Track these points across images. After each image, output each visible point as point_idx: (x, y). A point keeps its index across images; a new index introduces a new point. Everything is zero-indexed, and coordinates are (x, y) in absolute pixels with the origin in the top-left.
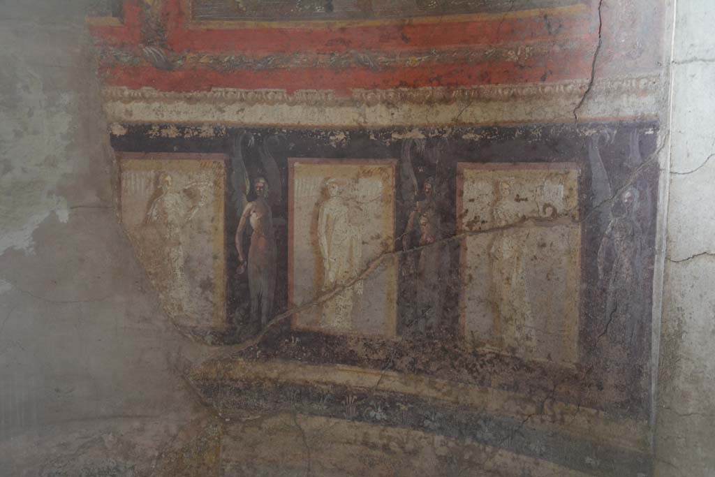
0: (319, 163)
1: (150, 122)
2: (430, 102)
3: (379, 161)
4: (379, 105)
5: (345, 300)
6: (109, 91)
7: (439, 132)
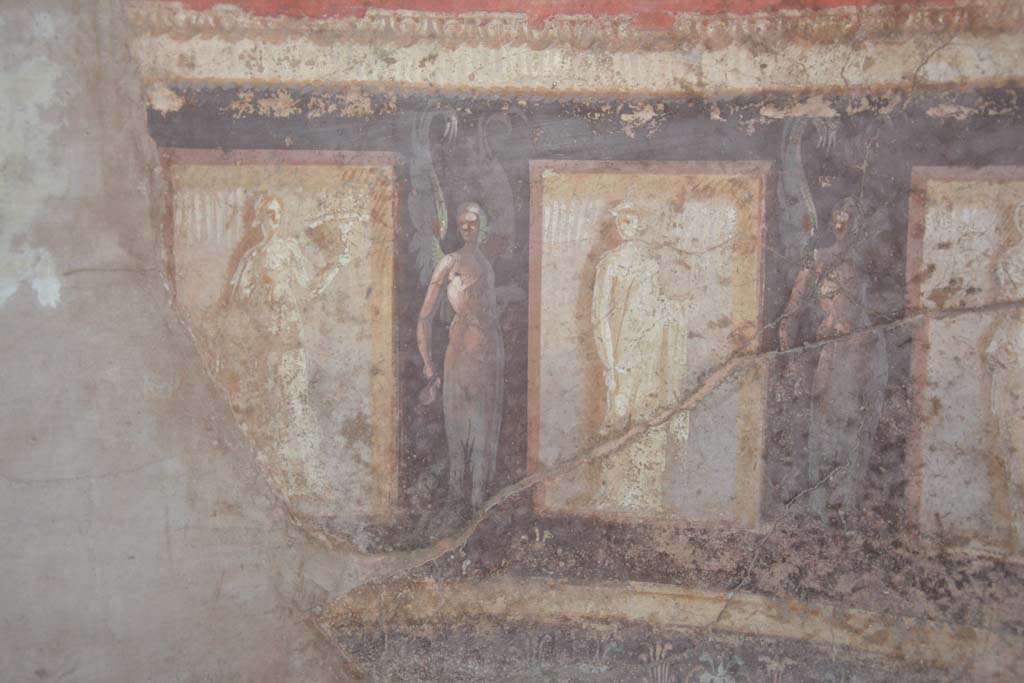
0: (596, 171)
1: (235, 83)
2: (851, 39)
3: (729, 166)
4: (732, 48)
5: (649, 453)
6: (143, 12)
7: (872, 103)
